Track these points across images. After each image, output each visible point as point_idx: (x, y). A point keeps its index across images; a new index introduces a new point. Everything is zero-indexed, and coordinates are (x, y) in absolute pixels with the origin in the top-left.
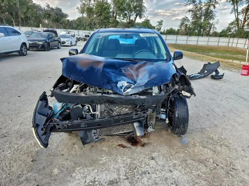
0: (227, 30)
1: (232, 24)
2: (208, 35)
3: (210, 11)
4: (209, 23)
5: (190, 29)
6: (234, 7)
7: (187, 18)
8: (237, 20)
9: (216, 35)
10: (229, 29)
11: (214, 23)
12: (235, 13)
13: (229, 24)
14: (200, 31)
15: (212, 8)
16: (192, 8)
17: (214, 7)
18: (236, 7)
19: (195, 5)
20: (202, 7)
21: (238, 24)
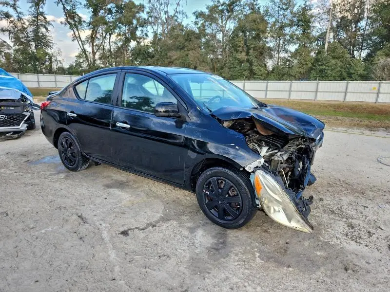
0: (77, 65)
1: (79, 57)
2: (50, 71)
3: (41, 34)
4: (47, 54)
5: (17, 61)
6: (74, 33)
7: (5, 42)
8: (84, 51)
9: (62, 71)
10: (79, 64)
11: (55, 54)
12: (78, 42)
13: (76, 57)
14: (35, 65)
15: (44, 30)
16: (8, 27)
17: (47, 29)
18: (77, 33)
19: (12, 22)
20: (25, 26)
21: (87, 57)
